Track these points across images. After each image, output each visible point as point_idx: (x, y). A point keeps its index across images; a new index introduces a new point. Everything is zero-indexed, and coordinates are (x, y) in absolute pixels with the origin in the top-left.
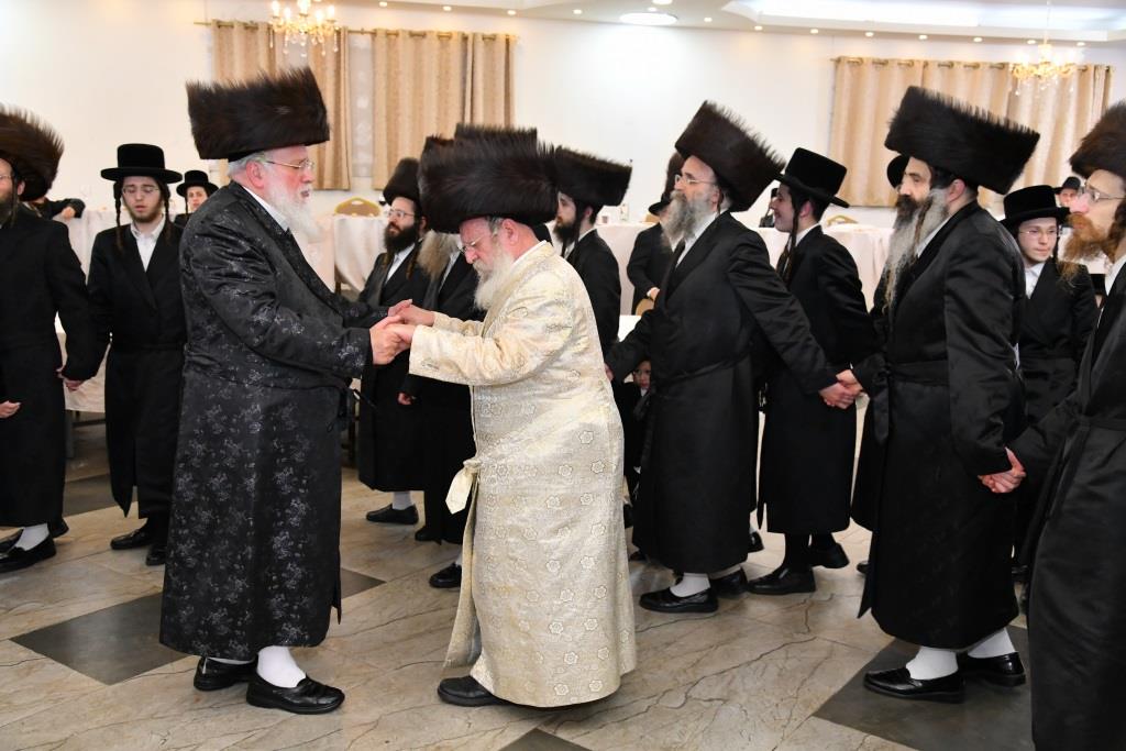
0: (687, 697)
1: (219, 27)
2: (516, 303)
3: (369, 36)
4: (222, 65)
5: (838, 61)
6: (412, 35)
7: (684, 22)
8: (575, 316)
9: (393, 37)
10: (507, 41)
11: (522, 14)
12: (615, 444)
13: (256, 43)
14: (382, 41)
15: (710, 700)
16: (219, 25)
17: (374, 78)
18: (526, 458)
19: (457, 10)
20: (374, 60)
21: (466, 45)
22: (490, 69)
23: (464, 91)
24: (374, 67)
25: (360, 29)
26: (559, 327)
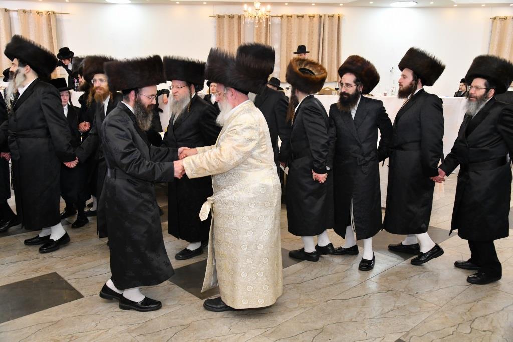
0: (472, 329)
1: (219, 17)
2: (232, 127)
3: (279, 18)
4: (220, 33)
5: (495, 18)
6: (298, 16)
7: (420, 4)
8: (259, 135)
9: (290, 18)
10: (339, 17)
11: (346, 5)
12: (276, 194)
13: (233, 23)
14: (285, 19)
15: (485, 331)
16: (219, 16)
17: (281, 36)
18: (235, 198)
19: (318, 4)
20: (281, 28)
21: (321, 19)
22: (331, 30)
23: (319, 40)
24: (281, 31)
25: (275, 15)
26: (251, 140)
